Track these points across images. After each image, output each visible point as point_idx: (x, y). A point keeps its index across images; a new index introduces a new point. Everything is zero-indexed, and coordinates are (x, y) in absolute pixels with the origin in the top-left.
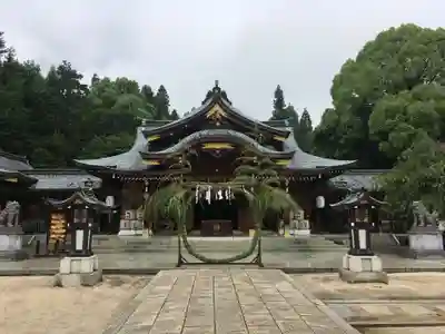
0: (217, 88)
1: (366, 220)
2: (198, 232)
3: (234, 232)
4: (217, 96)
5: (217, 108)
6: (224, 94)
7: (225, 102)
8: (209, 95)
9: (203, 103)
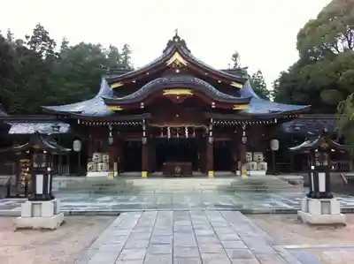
0: (176, 37)
1: (326, 164)
2: (161, 173)
3: (194, 173)
4: (177, 45)
5: (177, 56)
6: (183, 43)
7: (185, 50)
8: (170, 43)
9: (164, 52)
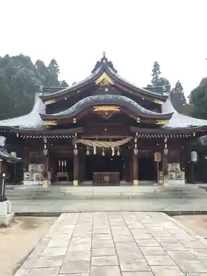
0: (104, 58)
2: (91, 183)
3: (122, 182)
4: (104, 66)
5: (104, 76)
6: (110, 64)
7: (112, 71)
8: (98, 64)
9: (93, 72)
